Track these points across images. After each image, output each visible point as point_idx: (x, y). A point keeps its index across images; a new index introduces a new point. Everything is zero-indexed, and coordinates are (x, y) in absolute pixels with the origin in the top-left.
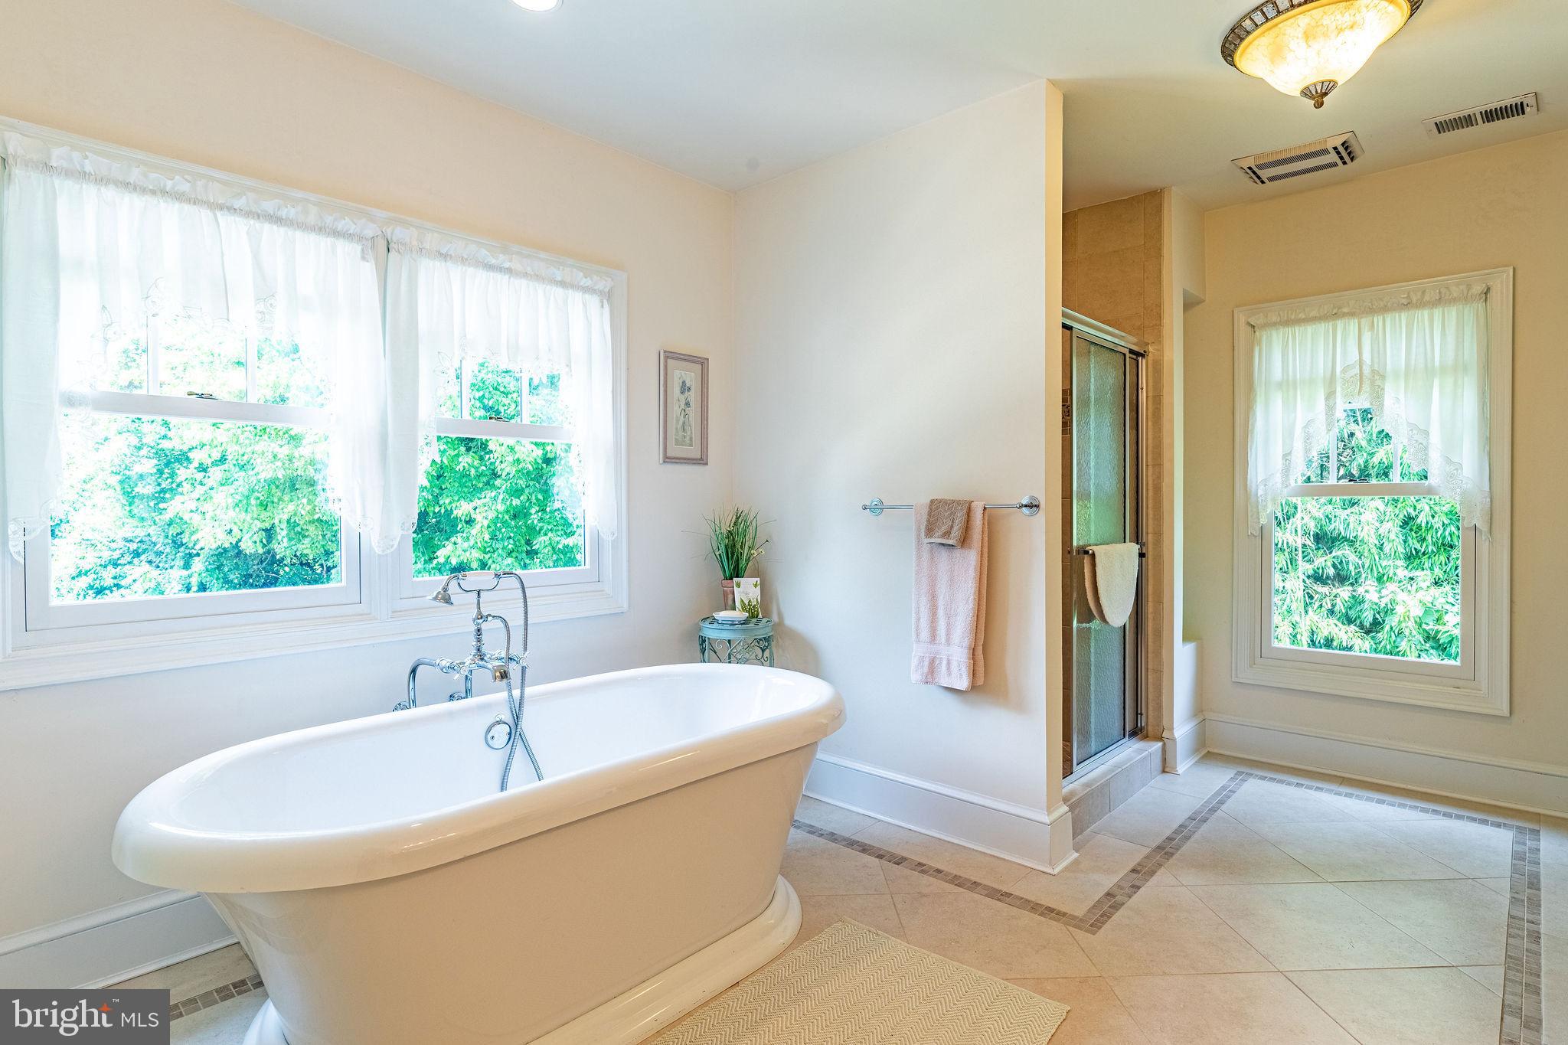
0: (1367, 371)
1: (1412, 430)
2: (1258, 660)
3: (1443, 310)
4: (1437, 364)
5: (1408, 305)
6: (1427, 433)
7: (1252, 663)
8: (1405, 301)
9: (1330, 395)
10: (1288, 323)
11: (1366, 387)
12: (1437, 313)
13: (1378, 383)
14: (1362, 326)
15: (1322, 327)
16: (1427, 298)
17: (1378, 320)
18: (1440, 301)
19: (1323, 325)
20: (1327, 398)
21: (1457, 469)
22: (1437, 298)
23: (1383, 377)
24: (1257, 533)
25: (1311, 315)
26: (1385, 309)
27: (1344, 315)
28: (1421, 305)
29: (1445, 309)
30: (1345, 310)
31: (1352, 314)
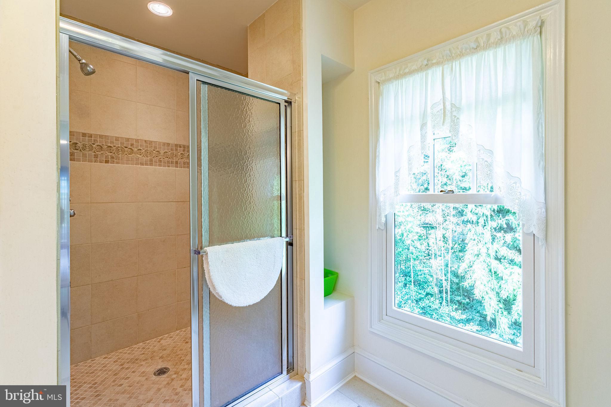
0: (448, 107)
1: (479, 150)
2: (385, 317)
3: (505, 48)
4: (500, 95)
5: (477, 49)
6: (491, 152)
7: (381, 319)
8: (473, 45)
9: (423, 125)
10: (399, 77)
11: (448, 120)
12: (500, 51)
13: (455, 113)
14: (445, 72)
15: (417, 78)
16: (492, 40)
17: (456, 64)
18: (502, 40)
19: (419, 75)
20: (421, 129)
21: (515, 183)
22: (499, 38)
23: (459, 109)
24: (383, 227)
25: (412, 68)
26: (461, 55)
27: (433, 65)
28: (487, 46)
29: (507, 46)
30: (434, 61)
31: (438, 64)
